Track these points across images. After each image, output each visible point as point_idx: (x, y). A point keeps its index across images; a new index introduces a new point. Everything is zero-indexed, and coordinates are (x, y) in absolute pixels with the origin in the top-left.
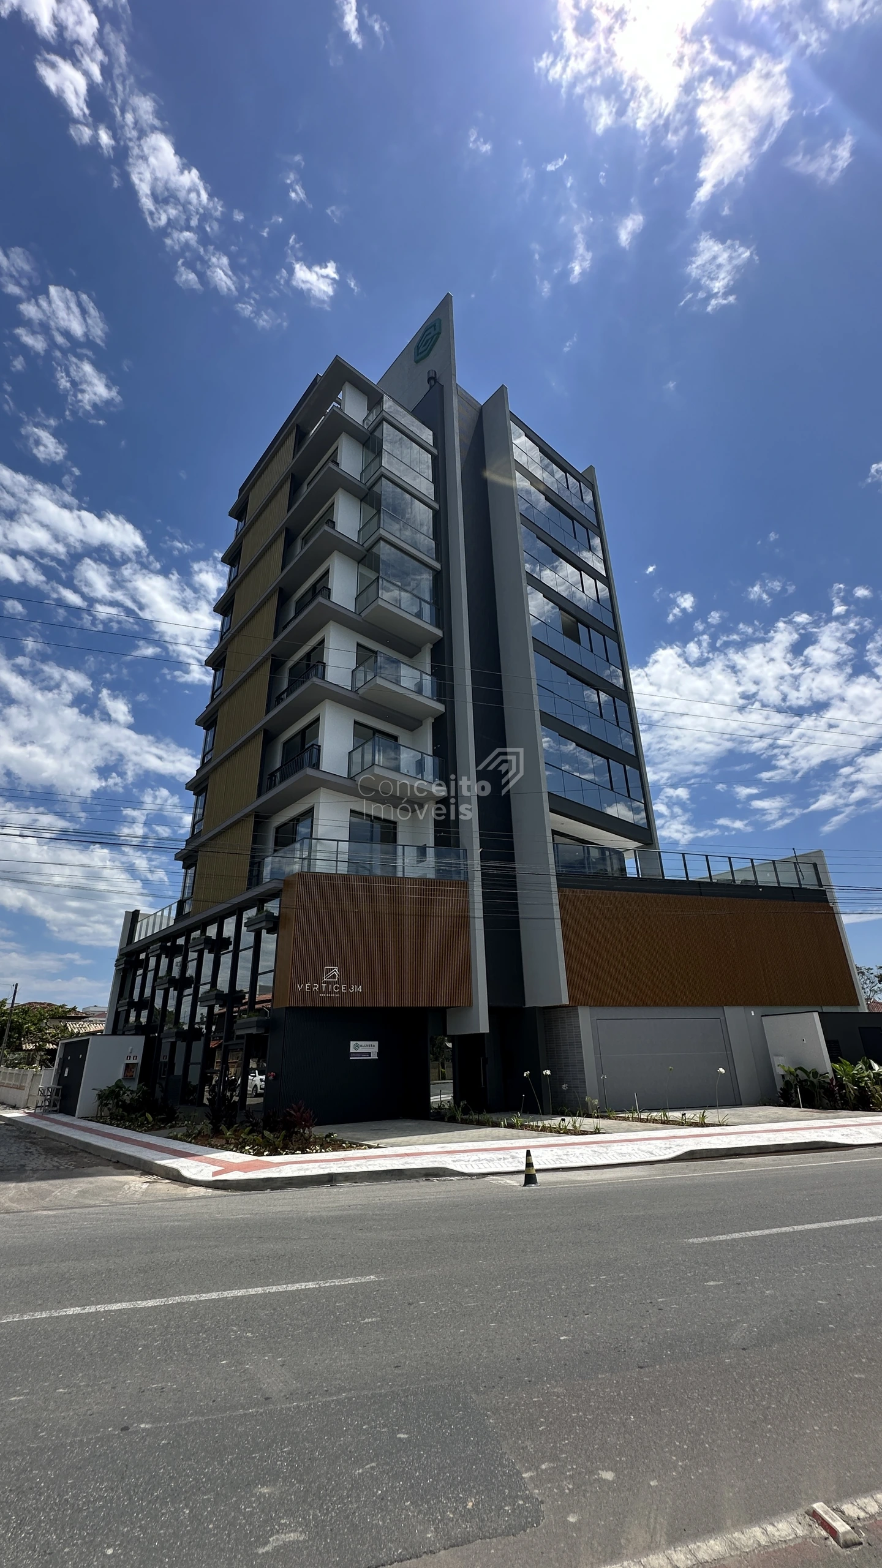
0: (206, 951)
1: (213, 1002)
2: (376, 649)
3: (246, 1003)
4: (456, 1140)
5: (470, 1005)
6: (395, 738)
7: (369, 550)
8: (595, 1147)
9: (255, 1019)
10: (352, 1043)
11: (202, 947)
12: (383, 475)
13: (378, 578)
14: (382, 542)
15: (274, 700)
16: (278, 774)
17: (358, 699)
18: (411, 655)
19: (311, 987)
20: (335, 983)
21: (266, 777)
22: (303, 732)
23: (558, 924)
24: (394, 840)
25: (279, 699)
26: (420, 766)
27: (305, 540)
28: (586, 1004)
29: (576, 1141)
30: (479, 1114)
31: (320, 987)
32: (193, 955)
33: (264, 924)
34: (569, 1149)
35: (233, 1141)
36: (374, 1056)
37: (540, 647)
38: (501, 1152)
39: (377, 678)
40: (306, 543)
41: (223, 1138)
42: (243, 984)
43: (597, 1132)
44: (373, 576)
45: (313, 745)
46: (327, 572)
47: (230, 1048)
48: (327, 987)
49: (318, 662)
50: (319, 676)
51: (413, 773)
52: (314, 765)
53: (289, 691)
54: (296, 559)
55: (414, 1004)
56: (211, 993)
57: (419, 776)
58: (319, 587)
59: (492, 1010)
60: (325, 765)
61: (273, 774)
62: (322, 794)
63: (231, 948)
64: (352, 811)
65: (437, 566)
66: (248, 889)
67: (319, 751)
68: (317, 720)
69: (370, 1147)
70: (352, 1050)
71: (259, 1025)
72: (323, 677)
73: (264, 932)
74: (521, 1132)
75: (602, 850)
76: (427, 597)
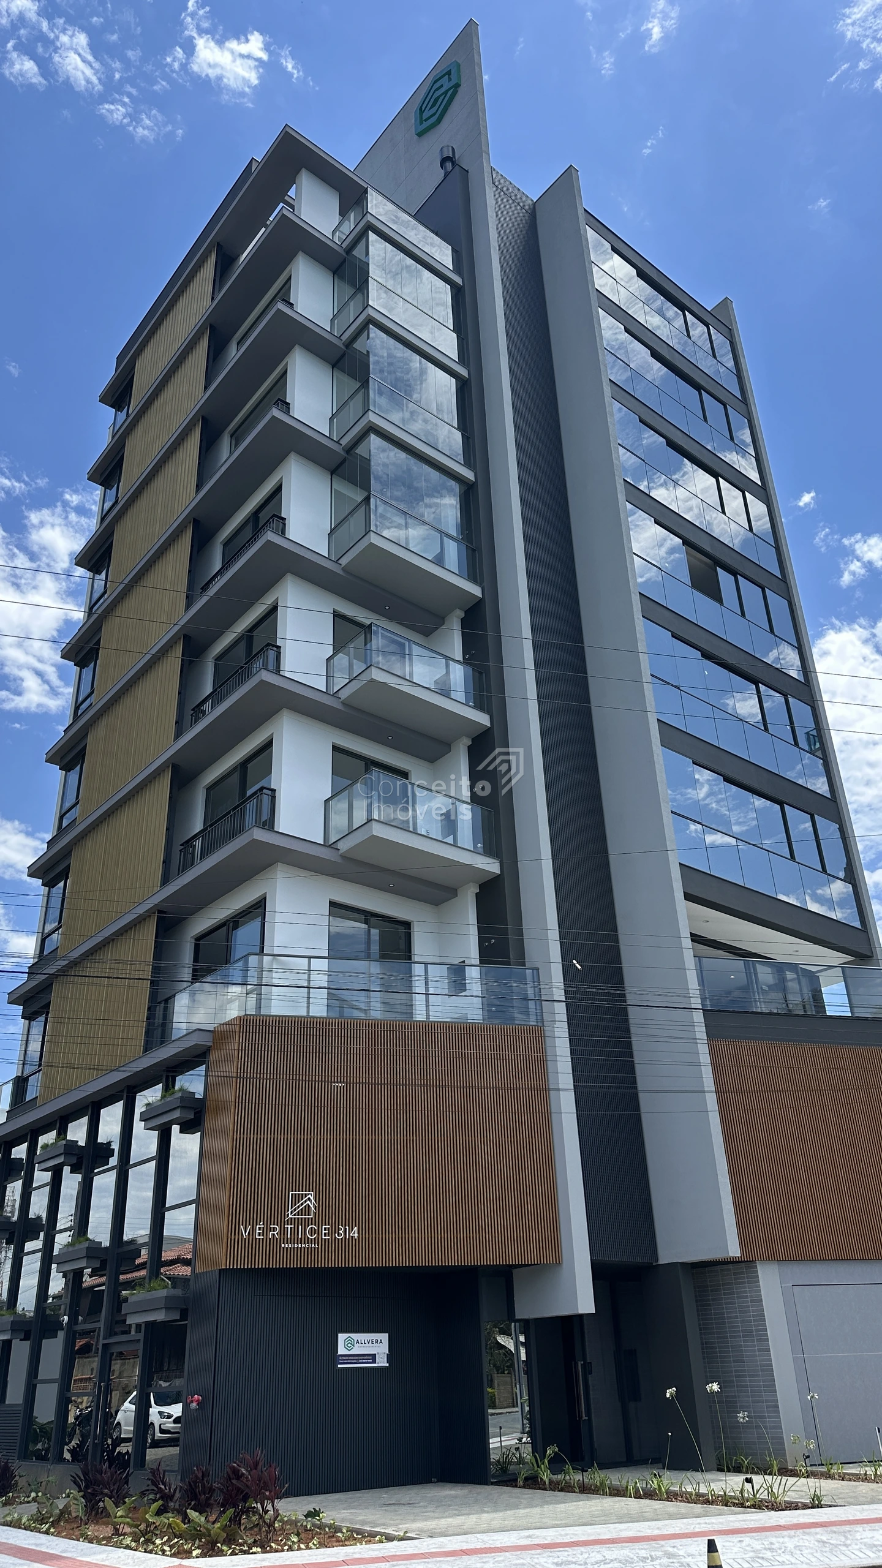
0: (66, 1169)
1: (82, 1263)
2: (368, 622)
3: (142, 1266)
4: (551, 1522)
5: (558, 1263)
6: (405, 775)
7: (351, 448)
8: (822, 1534)
9: (163, 1293)
10: (342, 1337)
11: (61, 1160)
12: (370, 321)
13: (367, 499)
14: (373, 437)
15: (188, 712)
16: (198, 843)
17: (340, 707)
18: (427, 632)
19: (265, 1231)
20: (308, 1222)
21: (177, 847)
22: (243, 766)
23: (711, 1101)
24: (406, 953)
25: (198, 712)
26: (450, 823)
27: (237, 437)
28: (772, 1257)
29: (782, 1522)
30: (583, 1471)
31: (283, 1231)
32: (42, 1177)
33: (177, 1114)
34: (773, 1538)
35: (127, 1530)
36: (382, 1362)
37: (653, 610)
38: (644, 1545)
39: (373, 669)
40: (237, 445)
41: (107, 1524)
42: (137, 1228)
43: (816, 1504)
44: (359, 497)
45: (262, 789)
46: (278, 489)
47: (116, 1349)
48: (294, 1231)
49: (268, 645)
50: (271, 666)
51: (436, 833)
52: (265, 823)
53: (217, 696)
54: (223, 469)
55: (453, 1262)
56: (78, 1246)
57: (450, 840)
58: (263, 516)
59: (599, 1272)
60: (286, 822)
61: (189, 843)
62: (279, 874)
63: (113, 1161)
64: (332, 904)
65: (469, 475)
66: (146, 1050)
67: (273, 798)
68: (269, 744)
69: (390, 1538)
70: (342, 1350)
71: (169, 1304)
72: (277, 670)
73: (176, 1129)
74: (672, 1506)
75: (780, 968)
76: (453, 532)
